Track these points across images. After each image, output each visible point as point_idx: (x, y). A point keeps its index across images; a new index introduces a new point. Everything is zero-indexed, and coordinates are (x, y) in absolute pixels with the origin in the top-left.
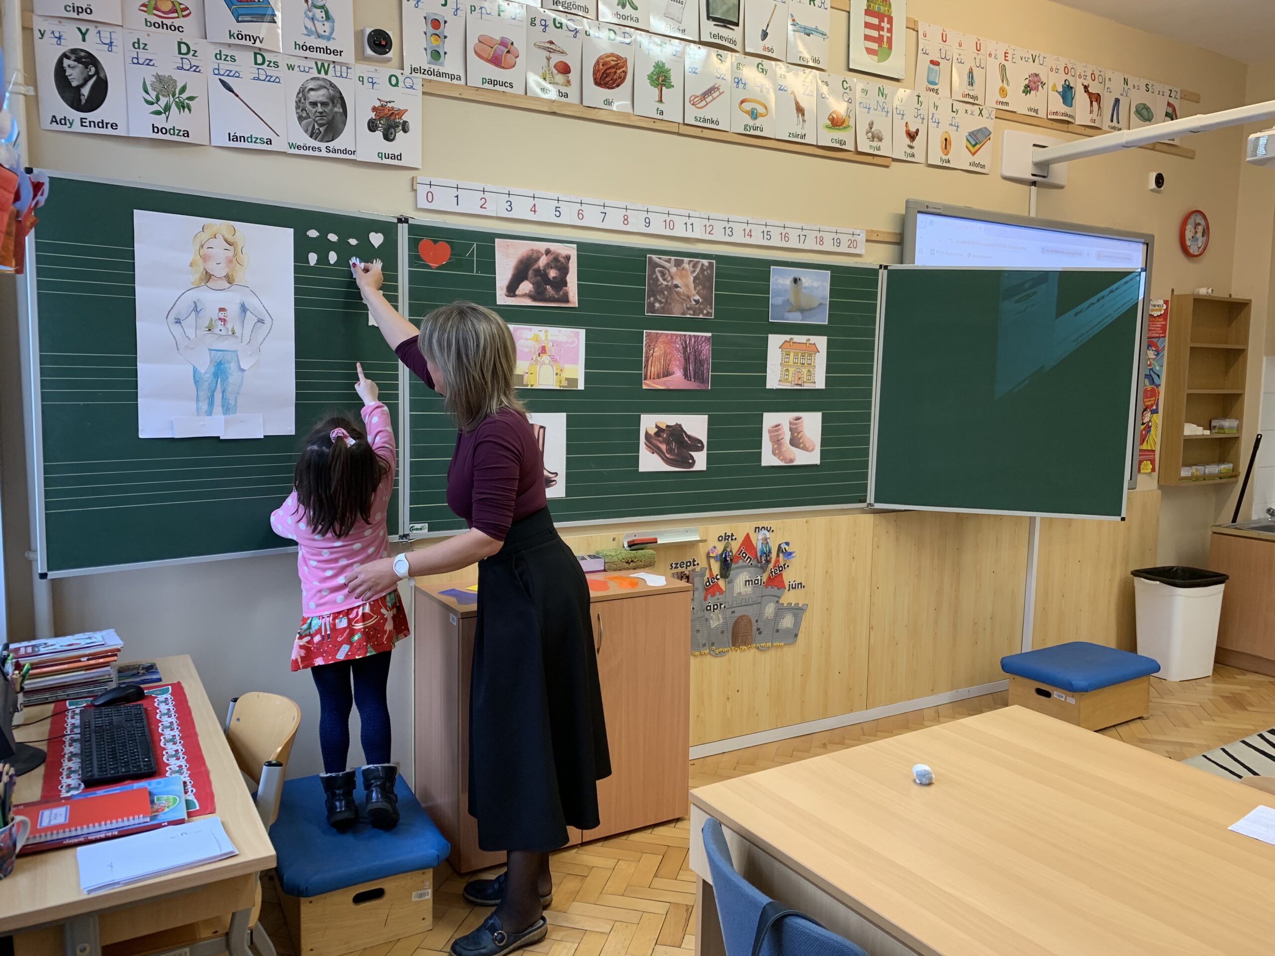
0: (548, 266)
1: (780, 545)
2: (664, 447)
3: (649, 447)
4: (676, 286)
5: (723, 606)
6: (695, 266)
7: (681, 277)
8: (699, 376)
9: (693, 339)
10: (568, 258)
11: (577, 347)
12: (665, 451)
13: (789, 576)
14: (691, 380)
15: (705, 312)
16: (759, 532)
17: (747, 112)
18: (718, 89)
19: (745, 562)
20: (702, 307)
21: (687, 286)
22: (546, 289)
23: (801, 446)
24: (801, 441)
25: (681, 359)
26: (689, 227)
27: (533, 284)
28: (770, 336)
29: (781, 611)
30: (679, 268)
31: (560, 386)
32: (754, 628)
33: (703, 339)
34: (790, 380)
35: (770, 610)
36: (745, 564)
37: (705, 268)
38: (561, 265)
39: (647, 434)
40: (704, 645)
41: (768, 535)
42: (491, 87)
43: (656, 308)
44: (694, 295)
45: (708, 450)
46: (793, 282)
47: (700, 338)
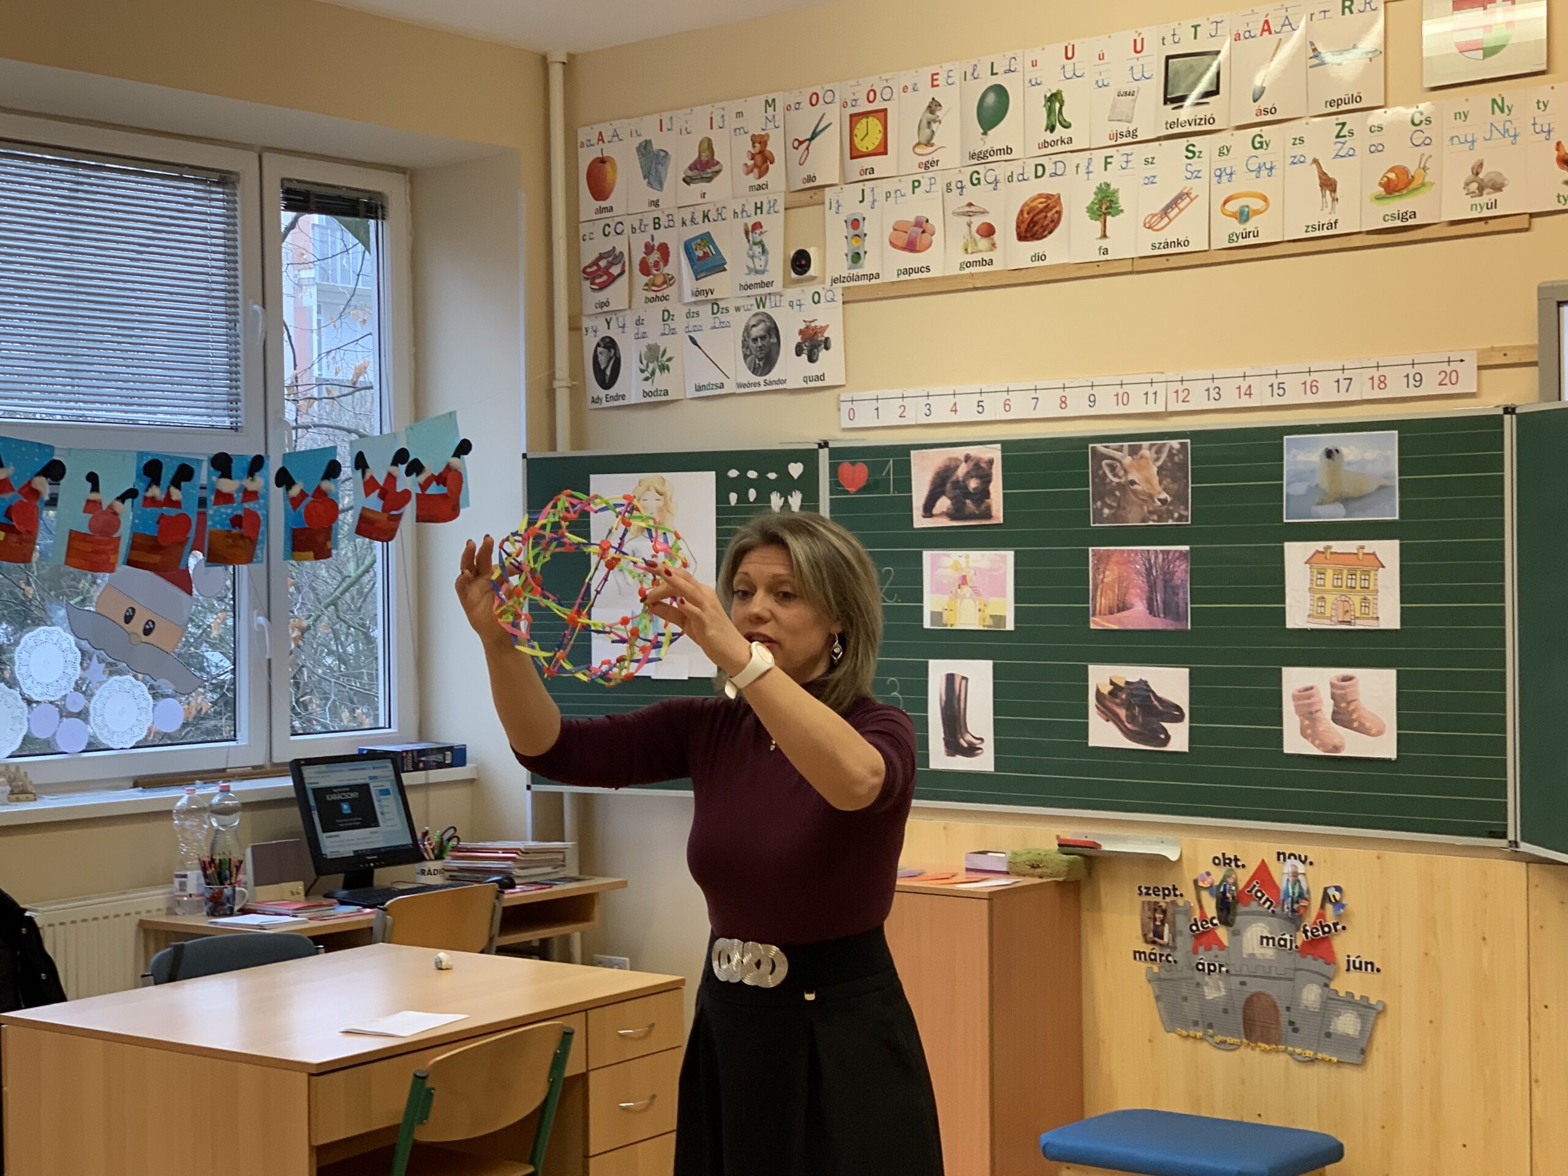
0: (969, 475)
1: (1326, 889)
2: (1122, 713)
3: (1102, 712)
4: (1133, 483)
5: (1224, 969)
6: (1159, 452)
7: (1140, 469)
8: (1170, 610)
9: (1160, 556)
10: (991, 462)
11: (1005, 574)
12: (1124, 718)
13: (1344, 946)
14: (1159, 616)
15: (1176, 515)
16: (1284, 860)
17: (1233, 215)
18: (1188, 194)
19: (1260, 905)
20: (1171, 508)
21: (1148, 481)
22: (965, 504)
23: (1356, 724)
24: (1354, 716)
25: (1143, 585)
26: (1151, 397)
27: (951, 499)
28: (1286, 544)
29: (1332, 1003)
30: (1135, 457)
31: (984, 626)
32: (1284, 1018)
33: (1177, 555)
34: (1328, 614)
35: (1311, 995)
36: (1260, 909)
37: (1175, 452)
38: (982, 472)
39: (1098, 692)
40: (1196, 1024)
41: (1301, 868)
42: (906, 277)
43: (1105, 516)
44: (1159, 493)
45: (1191, 721)
46: (1324, 457)
47: (1171, 554)
